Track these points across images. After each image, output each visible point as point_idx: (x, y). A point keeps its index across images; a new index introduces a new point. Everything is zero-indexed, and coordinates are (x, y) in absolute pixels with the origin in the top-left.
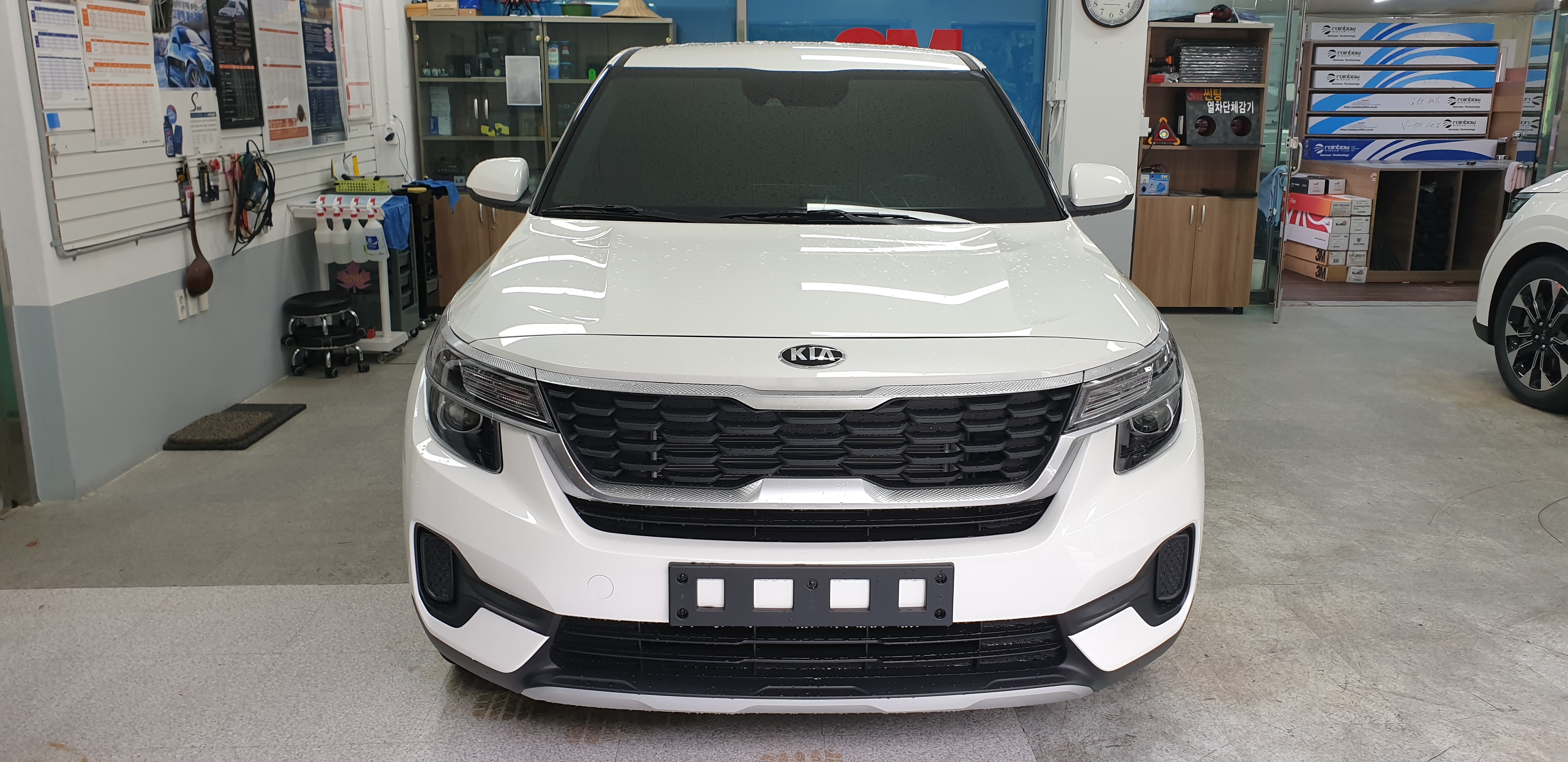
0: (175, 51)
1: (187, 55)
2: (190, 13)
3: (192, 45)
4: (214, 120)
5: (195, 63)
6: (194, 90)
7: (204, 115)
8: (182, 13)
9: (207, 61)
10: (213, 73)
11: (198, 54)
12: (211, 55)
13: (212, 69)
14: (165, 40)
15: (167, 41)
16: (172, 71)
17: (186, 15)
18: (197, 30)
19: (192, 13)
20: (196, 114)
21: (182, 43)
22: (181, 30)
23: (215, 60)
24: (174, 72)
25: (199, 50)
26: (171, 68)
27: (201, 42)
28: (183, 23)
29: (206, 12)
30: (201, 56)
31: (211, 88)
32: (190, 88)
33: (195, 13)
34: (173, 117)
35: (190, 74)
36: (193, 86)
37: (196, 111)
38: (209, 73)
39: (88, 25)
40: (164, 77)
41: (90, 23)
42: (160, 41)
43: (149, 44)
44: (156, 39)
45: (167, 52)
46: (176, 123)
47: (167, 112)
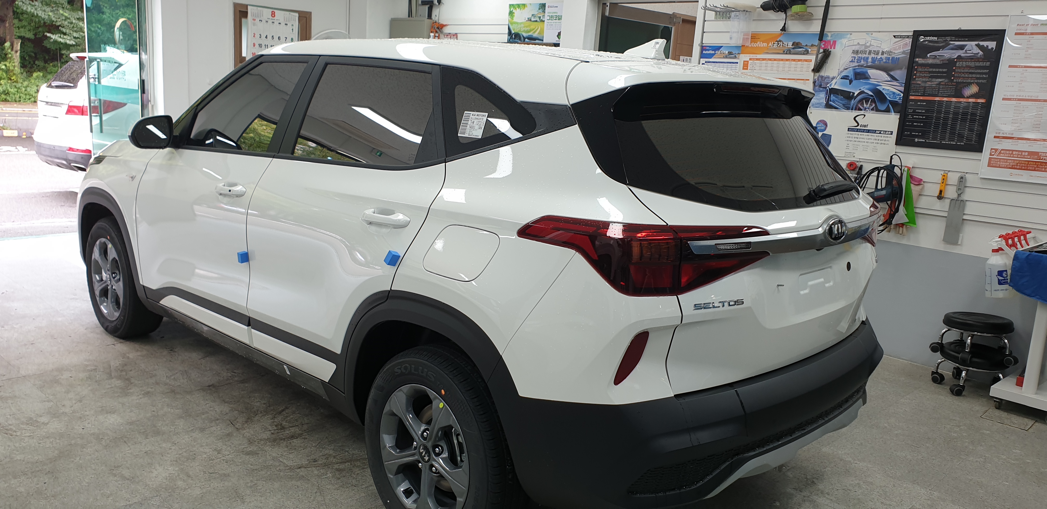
0: (842, 84)
1: (861, 88)
2: (879, 57)
3: (872, 81)
4: (887, 137)
5: (871, 93)
6: (862, 112)
7: (868, 131)
8: (866, 59)
9: (894, 93)
10: (900, 102)
11: (878, 87)
12: (902, 89)
13: (900, 99)
14: (831, 76)
15: (833, 78)
16: (833, 97)
17: (870, 60)
18: (886, 70)
19: (881, 58)
20: (858, 129)
21: (856, 79)
22: (858, 71)
23: (907, 92)
24: (836, 99)
25: (881, 84)
26: (832, 96)
27: (889, 79)
28: (865, 65)
29: (909, 56)
30: (883, 89)
31: (893, 113)
32: (854, 111)
33: (886, 58)
34: (823, 128)
35: (861, 101)
36: (860, 109)
37: (859, 127)
38: (892, 102)
39: (747, 69)
40: (821, 101)
41: (749, 68)
42: (825, 78)
43: (809, 80)
44: (822, 77)
45: (831, 85)
46: (824, 132)
47: (817, 124)
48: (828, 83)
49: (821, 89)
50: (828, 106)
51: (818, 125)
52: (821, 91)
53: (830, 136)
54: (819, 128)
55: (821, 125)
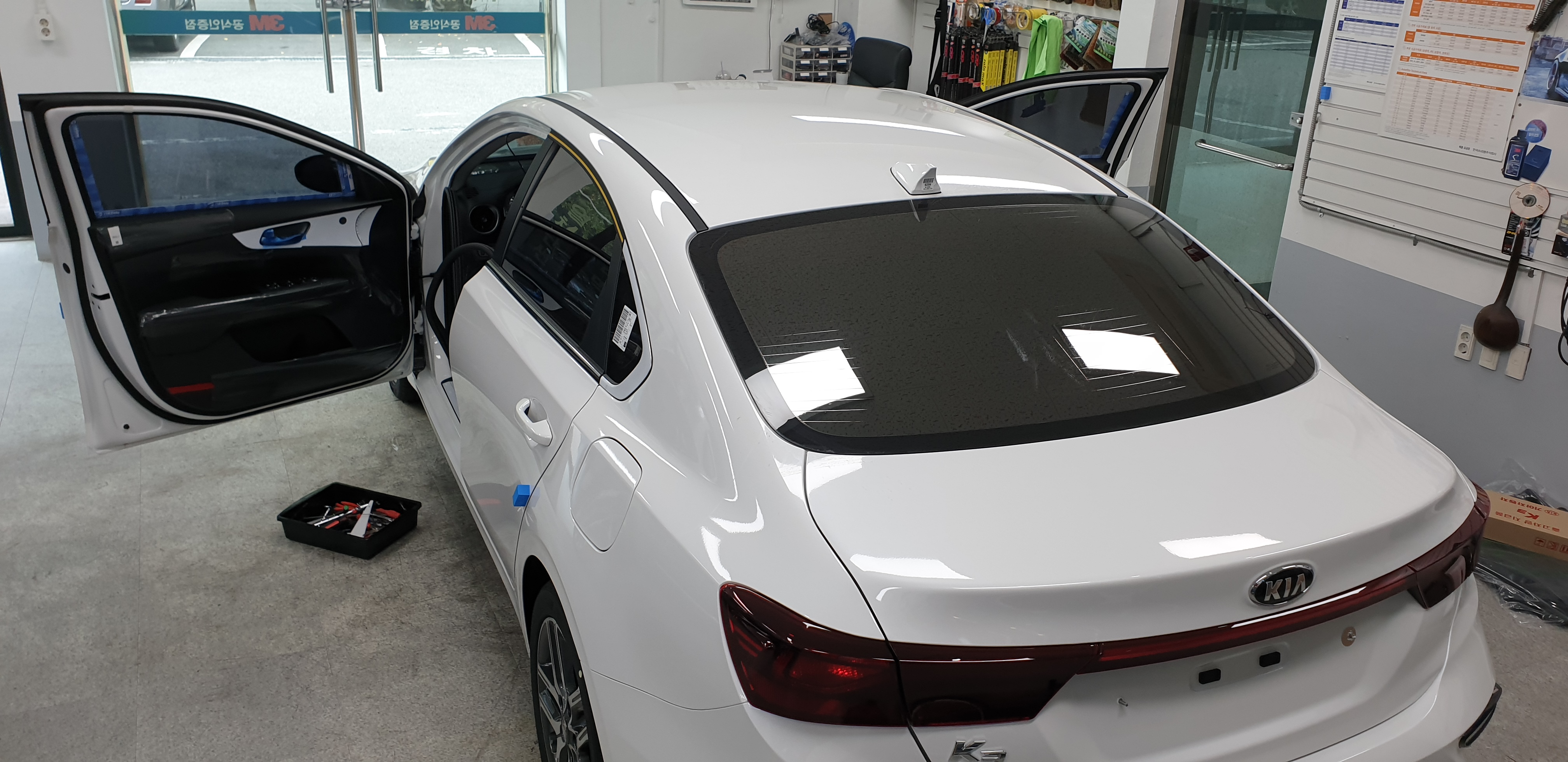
14: (1565, 39)
34: (1537, 135)
39: (1417, 15)
40: (1541, 85)
41: (1421, 13)
42: (1555, 42)
43: (1523, 43)
44: (1547, 39)
45: (1562, 57)
46: (1539, 144)
47: (1527, 127)
48: (1558, 52)
49: (1544, 62)
50: (1553, 95)
51: (1529, 129)
52: (1546, 66)
53: (1548, 151)
54: (1530, 135)
55: (1533, 129)
